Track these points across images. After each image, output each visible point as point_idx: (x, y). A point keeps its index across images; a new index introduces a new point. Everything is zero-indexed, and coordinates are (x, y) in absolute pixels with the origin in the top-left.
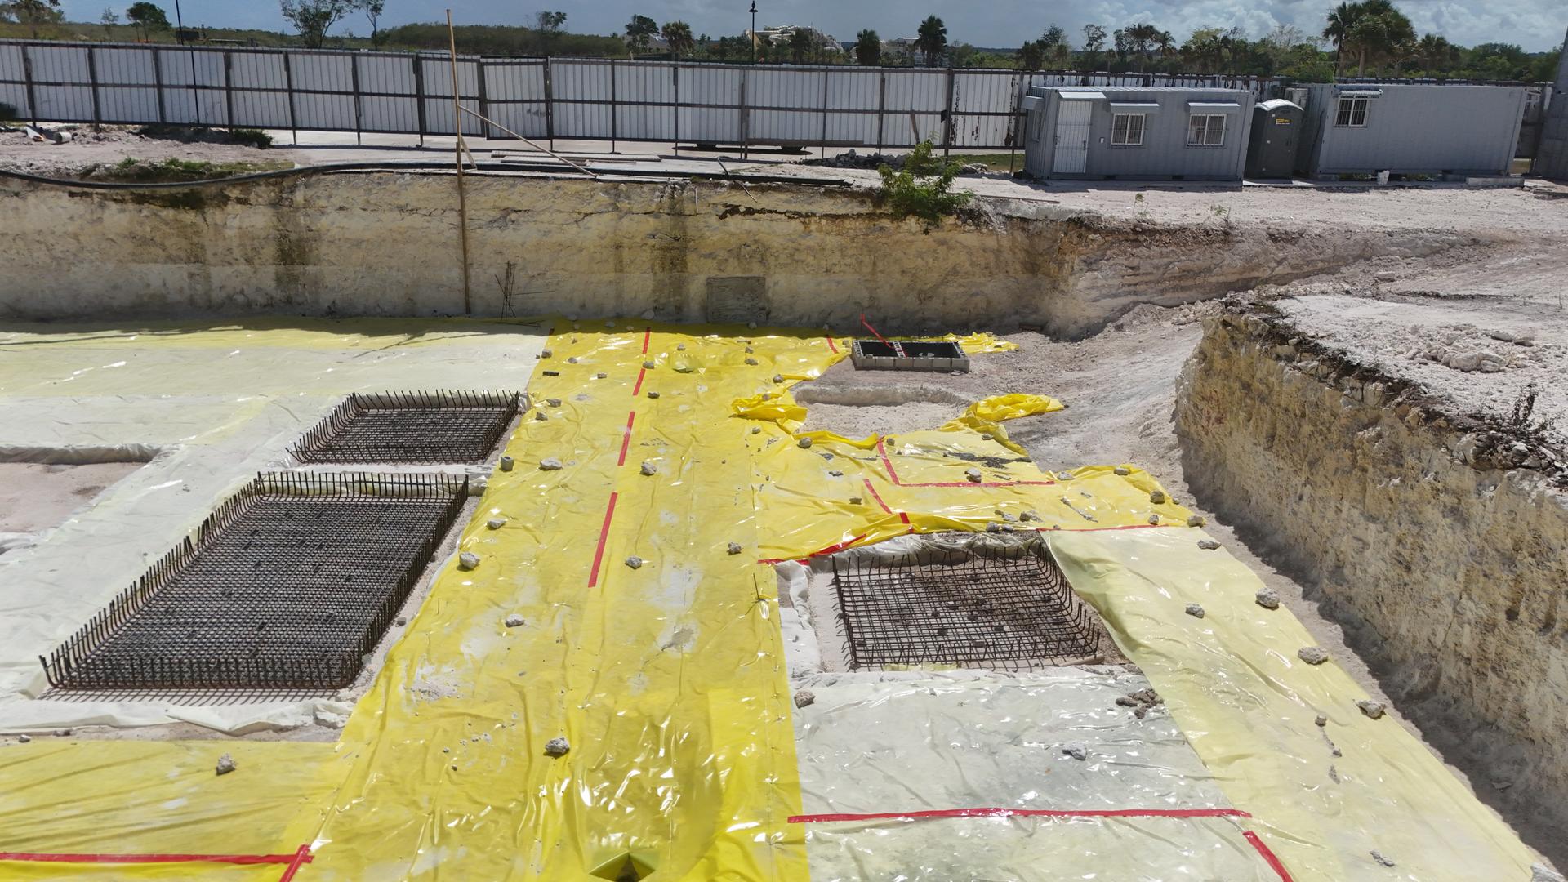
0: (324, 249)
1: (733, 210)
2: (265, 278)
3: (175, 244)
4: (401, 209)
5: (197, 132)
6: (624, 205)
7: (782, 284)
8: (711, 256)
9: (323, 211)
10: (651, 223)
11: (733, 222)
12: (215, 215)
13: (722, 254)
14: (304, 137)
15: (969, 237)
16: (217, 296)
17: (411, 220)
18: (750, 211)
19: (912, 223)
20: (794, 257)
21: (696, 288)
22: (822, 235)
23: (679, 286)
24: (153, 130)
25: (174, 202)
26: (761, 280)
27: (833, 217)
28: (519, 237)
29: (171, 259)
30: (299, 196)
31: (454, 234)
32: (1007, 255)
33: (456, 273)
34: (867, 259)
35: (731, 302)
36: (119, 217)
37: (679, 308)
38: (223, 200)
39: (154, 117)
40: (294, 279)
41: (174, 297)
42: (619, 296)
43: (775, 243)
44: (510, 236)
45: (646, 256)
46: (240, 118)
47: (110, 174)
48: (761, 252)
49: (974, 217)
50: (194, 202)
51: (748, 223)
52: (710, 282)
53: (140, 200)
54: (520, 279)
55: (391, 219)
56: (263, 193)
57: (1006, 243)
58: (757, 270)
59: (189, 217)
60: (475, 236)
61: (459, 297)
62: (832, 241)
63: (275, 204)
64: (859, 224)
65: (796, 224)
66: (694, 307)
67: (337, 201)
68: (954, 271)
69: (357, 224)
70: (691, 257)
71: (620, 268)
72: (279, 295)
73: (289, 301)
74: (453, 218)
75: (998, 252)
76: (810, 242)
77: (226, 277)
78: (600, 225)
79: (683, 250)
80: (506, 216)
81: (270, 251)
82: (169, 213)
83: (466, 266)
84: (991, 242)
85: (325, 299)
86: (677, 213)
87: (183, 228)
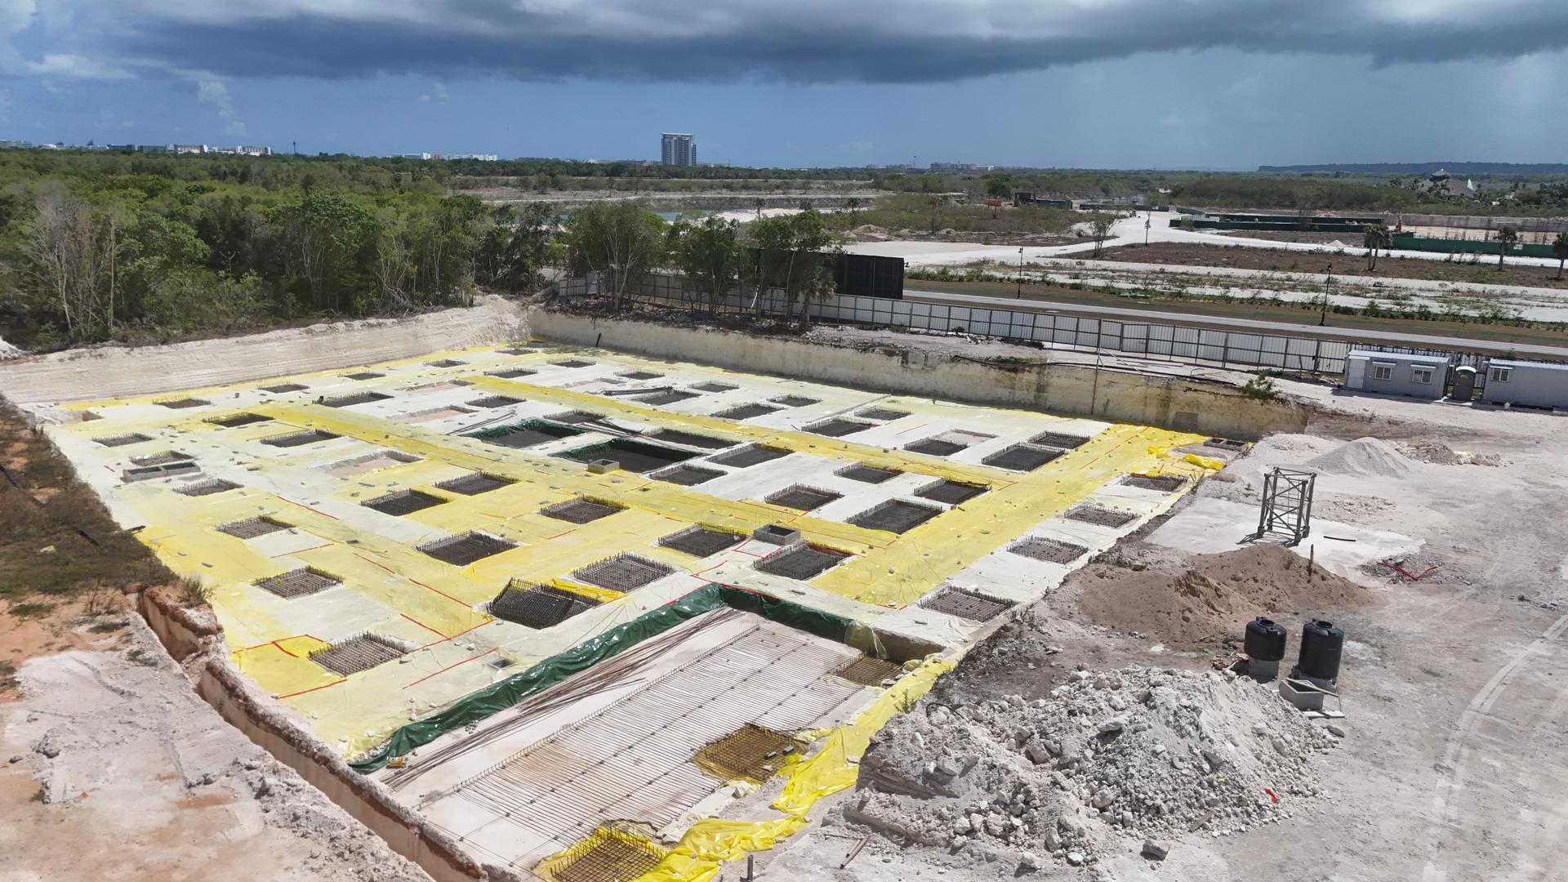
0: (1050, 389)
1: (1190, 389)
2: (1030, 396)
3: (1008, 383)
4: (1077, 378)
5: (1019, 342)
6: (1150, 384)
7: (1203, 417)
8: (1179, 404)
9: (1052, 377)
10: (1159, 391)
11: (1189, 393)
12: (1020, 375)
13: (1183, 404)
14: (1056, 346)
15: (1280, 408)
16: (1016, 400)
17: (1079, 382)
18: (1196, 390)
19: (1257, 401)
20: (1210, 408)
21: (1172, 415)
22: (1221, 401)
23: (1166, 413)
24: (1006, 340)
25: (1010, 370)
26: (1196, 415)
27: (1226, 396)
28: (1114, 391)
29: (1005, 387)
30: (1046, 372)
31: (1092, 388)
32: (1295, 417)
33: (1091, 401)
34: (1239, 412)
35: (1183, 421)
36: (994, 373)
37: (1165, 421)
38: (1024, 371)
39: (1007, 335)
40: (1039, 397)
41: (1004, 399)
42: (1144, 414)
43: (1204, 402)
44: (1110, 390)
45: (1155, 402)
46: (1035, 337)
47: (994, 360)
48: (1198, 405)
49: (1283, 401)
50: (1015, 371)
51: (1195, 394)
52: (1177, 413)
53: (1000, 369)
54: (1111, 405)
55: (1073, 381)
56: (1036, 369)
57: (1295, 412)
58: (1195, 411)
59: (1013, 375)
60: (1098, 389)
61: (1089, 409)
62: (1225, 404)
63: (1039, 373)
64: (1237, 399)
65: (1212, 397)
66: (1170, 422)
67: (1057, 374)
68: (1273, 420)
69: (1062, 382)
70: (1171, 404)
71: (1145, 405)
72: (1034, 402)
73: (1037, 404)
74: (1093, 383)
75: (1291, 416)
76: (1217, 403)
77: (1020, 395)
78: (1140, 390)
79: (1169, 401)
80: (1111, 383)
81: (1034, 387)
82: (1008, 373)
83: (1094, 399)
84: (1289, 412)
85: (1048, 404)
86: (1169, 388)
87: (1010, 377)
